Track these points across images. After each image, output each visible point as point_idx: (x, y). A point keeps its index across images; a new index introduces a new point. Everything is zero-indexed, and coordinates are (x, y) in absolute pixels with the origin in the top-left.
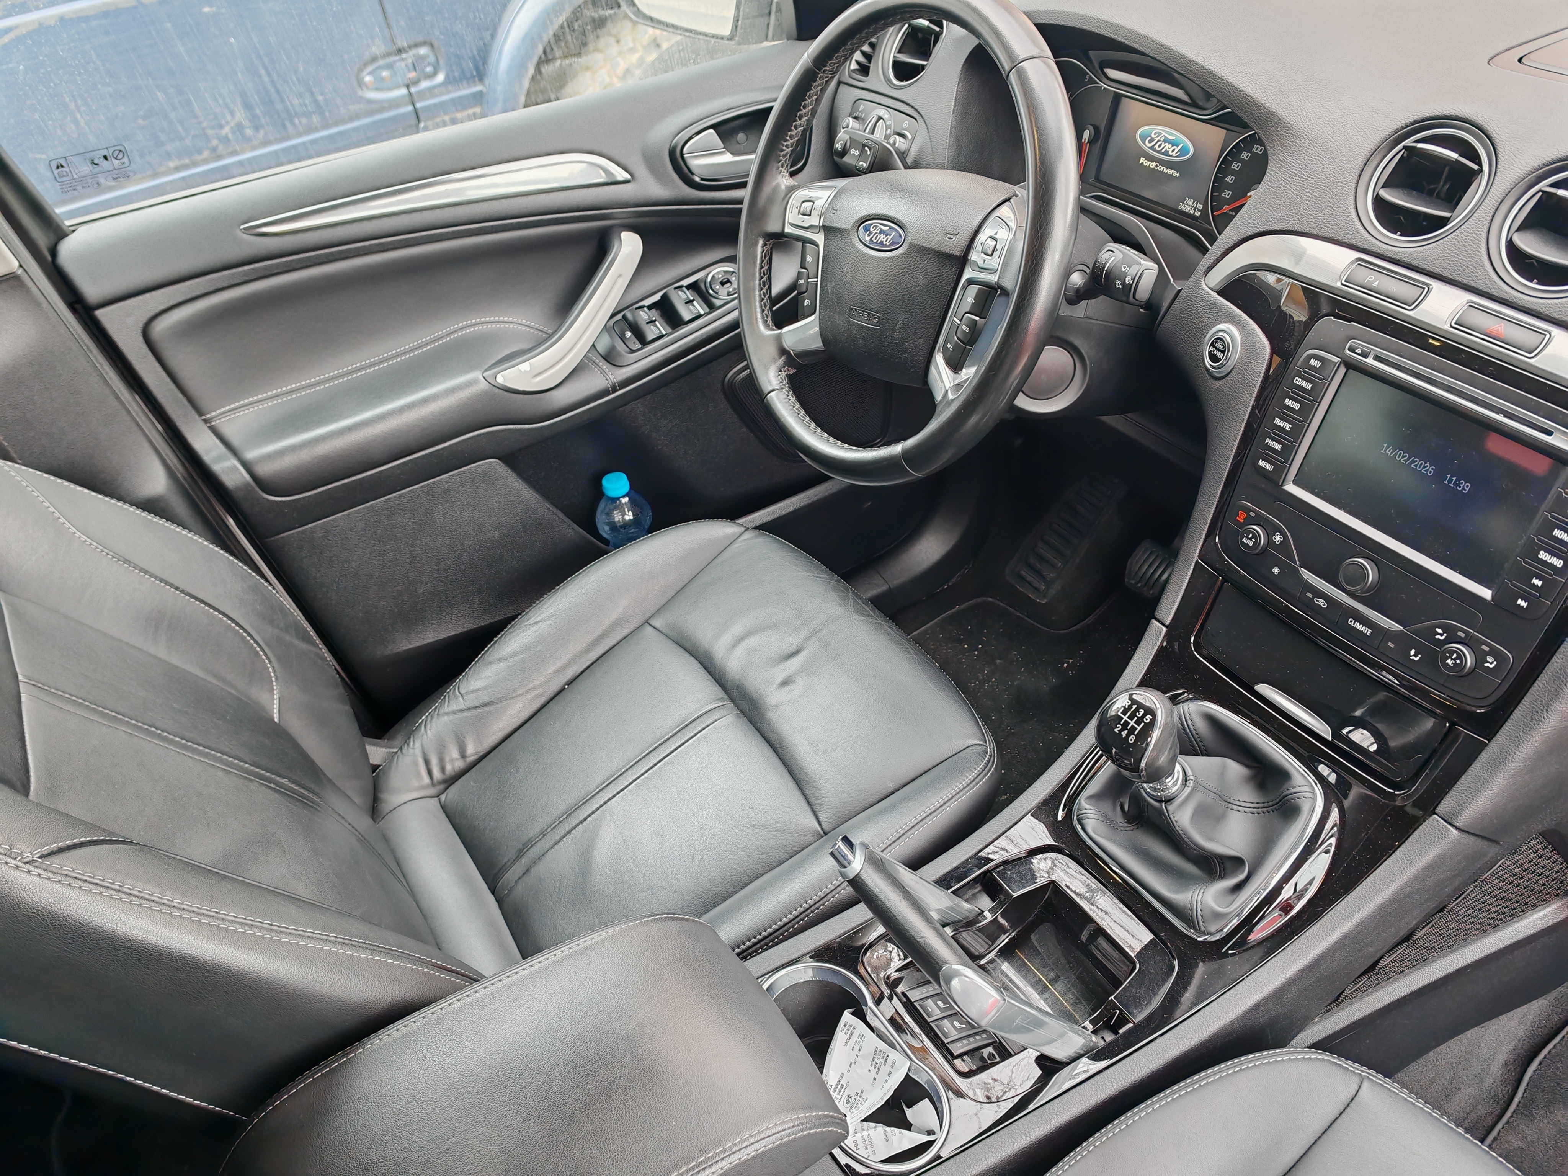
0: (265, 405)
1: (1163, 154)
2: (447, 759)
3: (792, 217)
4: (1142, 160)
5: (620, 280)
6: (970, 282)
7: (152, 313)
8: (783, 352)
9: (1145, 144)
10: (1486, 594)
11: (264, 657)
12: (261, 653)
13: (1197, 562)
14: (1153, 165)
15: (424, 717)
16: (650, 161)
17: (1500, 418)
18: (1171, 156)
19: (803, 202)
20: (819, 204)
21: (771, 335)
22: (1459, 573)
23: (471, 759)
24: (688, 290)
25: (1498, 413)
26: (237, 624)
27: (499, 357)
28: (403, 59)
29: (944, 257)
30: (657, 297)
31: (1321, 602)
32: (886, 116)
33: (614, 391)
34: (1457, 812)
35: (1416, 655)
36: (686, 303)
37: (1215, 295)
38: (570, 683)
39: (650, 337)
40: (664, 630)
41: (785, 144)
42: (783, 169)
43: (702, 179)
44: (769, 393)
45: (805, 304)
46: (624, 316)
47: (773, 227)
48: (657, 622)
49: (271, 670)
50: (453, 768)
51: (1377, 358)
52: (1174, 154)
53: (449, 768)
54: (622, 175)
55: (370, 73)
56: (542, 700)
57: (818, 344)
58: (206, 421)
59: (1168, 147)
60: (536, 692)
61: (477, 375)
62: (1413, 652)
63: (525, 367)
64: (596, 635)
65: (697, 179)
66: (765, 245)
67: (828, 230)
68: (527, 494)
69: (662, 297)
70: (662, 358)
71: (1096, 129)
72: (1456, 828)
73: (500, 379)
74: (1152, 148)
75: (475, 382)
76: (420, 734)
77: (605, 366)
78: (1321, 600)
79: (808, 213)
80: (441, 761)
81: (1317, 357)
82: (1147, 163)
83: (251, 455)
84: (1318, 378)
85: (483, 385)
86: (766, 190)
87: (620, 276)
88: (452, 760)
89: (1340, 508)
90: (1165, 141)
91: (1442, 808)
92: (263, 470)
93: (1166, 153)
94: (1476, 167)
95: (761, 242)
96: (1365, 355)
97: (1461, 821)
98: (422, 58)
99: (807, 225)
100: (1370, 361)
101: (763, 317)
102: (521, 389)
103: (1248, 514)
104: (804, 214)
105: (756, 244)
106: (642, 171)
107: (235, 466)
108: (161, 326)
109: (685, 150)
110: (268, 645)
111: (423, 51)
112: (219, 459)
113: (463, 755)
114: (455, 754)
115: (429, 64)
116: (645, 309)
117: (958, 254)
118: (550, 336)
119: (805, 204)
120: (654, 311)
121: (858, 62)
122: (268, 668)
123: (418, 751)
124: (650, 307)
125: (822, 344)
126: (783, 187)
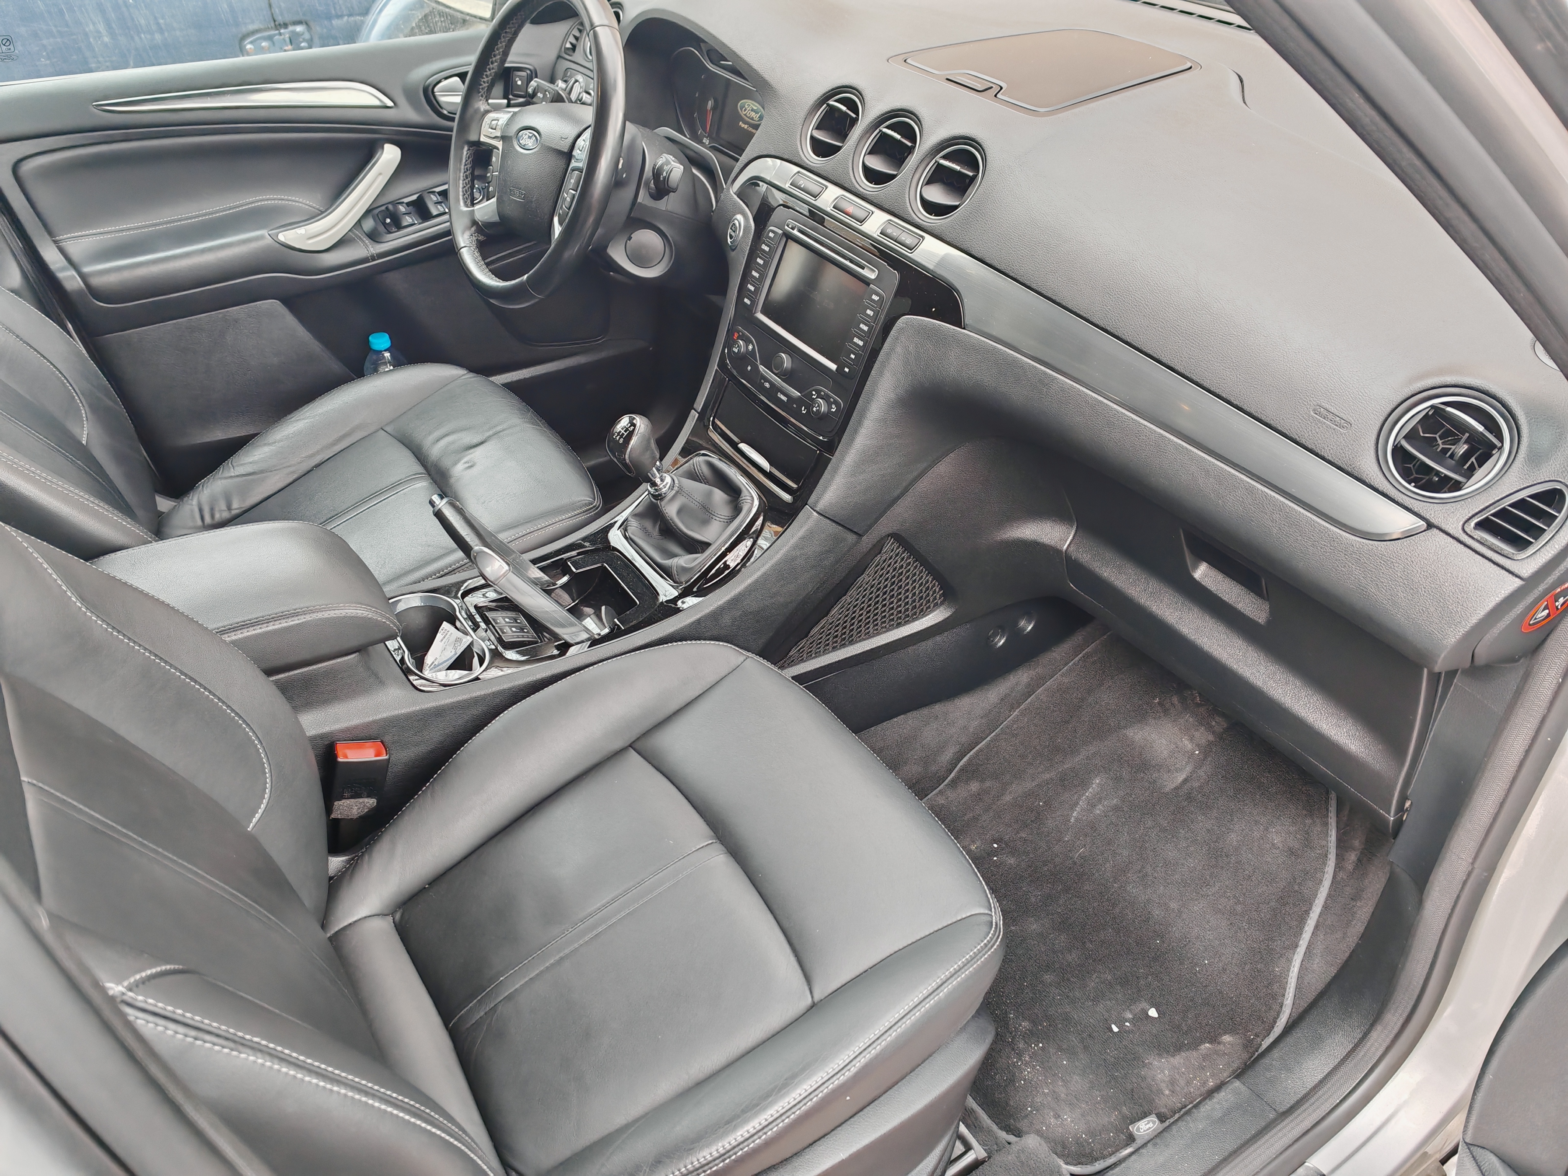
0: (102, 237)
1: (751, 119)
2: (217, 509)
3: (485, 129)
4: (741, 123)
5: (381, 177)
6: (573, 170)
7: (21, 156)
8: (474, 223)
9: (742, 111)
10: (833, 367)
11: (78, 401)
12: (76, 398)
13: (716, 370)
14: (746, 127)
15: (203, 481)
16: (409, 94)
17: (847, 263)
18: (755, 121)
19: (493, 120)
20: (500, 123)
21: (467, 211)
22: (826, 358)
23: (234, 512)
24: (439, 196)
25: (846, 260)
26: (60, 372)
27: (283, 224)
28: (280, 34)
29: (559, 152)
30: (415, 197)
31: (767, 385)
32: (581, 80)
33: (374, 260)
34: (817, 502)
35: (804, 410)
36: (435, 203)
37: (735, 196)
38: (317, 466)
39: (405, 224)
40: (391, 433)
41: (482, 80)
42: (483, 99)
43: (449, 113)
44: (461, 248)
45: (490, 190)
46: (387, 208)
47: (473, 137)
48: (388, 429)
49: (83, 412)
50: (221, 516)
51: (800, 231)
52: (756, 119)
53: (217, 516)
54: (390, 103)
55: (251, 43)
56: (295, 476)
57: (496, 219)
58: (55, 242)
59: (753, 114)
60: (291, 469)
61: (264, 232)
62: (803, 409)
63: (301, 231)
64: (341, 434)
65: (445, 112)
66: (469, 150)
67: (504, 138)
68: (302, 332)
69: (418, 197)
70: (412, 241)
71: (716, 101)
72: (818, 513)
73: (282, 237)
74: (745, 115)
75: (261, 237)
76: (199, 491)
77: (367, 241)
78: (767, 383)
79: (494, 128)
80: (212, 510)
81: (773, 232)
82: (743, 126)
83: (86, 269)
84: (772, 244)
85: (269, 241)
86: (470, 111)
87: (380, 174)
88: (221, 511)
89: (779, 325)
90: (752, 110)
91: (810, 501)
92: (95, 281)
93: (752, 119)
94: (854, 116)
95: (466, 148)
96: (793, 229)
97: (820, 507)
98: (298, 35)
99: (493, 136)
100: (795, 232)
101: (464, 199)
102: (297, 246)
103: (739, 333)
104: (492, 129)
105: (463, 148)
106: (402, 101)
107: (74, 275)
108: (27, 167)
109: (436, 89)
110: (83, 394)
111: (299, 29)
112: (63, 269)
113: (229, 508)
114: (223, 507)
115: (304, 40)
116: (404, 205)
117: (566, 151)
118: (322, 212)
119: (494, 122)
120: (411, 208)
121: (571, 44)
122: (81, 410)
123: (195, 502)
124: (408, 204)
125: (498, 218)
126: (482, 110)
